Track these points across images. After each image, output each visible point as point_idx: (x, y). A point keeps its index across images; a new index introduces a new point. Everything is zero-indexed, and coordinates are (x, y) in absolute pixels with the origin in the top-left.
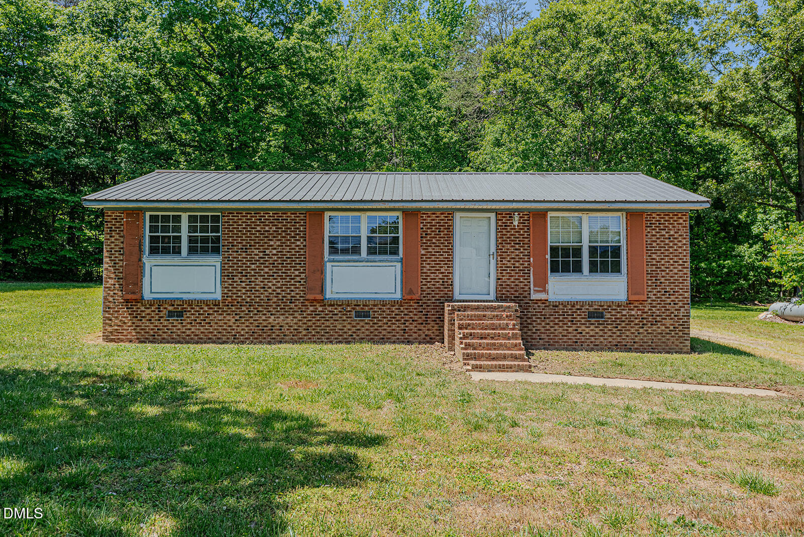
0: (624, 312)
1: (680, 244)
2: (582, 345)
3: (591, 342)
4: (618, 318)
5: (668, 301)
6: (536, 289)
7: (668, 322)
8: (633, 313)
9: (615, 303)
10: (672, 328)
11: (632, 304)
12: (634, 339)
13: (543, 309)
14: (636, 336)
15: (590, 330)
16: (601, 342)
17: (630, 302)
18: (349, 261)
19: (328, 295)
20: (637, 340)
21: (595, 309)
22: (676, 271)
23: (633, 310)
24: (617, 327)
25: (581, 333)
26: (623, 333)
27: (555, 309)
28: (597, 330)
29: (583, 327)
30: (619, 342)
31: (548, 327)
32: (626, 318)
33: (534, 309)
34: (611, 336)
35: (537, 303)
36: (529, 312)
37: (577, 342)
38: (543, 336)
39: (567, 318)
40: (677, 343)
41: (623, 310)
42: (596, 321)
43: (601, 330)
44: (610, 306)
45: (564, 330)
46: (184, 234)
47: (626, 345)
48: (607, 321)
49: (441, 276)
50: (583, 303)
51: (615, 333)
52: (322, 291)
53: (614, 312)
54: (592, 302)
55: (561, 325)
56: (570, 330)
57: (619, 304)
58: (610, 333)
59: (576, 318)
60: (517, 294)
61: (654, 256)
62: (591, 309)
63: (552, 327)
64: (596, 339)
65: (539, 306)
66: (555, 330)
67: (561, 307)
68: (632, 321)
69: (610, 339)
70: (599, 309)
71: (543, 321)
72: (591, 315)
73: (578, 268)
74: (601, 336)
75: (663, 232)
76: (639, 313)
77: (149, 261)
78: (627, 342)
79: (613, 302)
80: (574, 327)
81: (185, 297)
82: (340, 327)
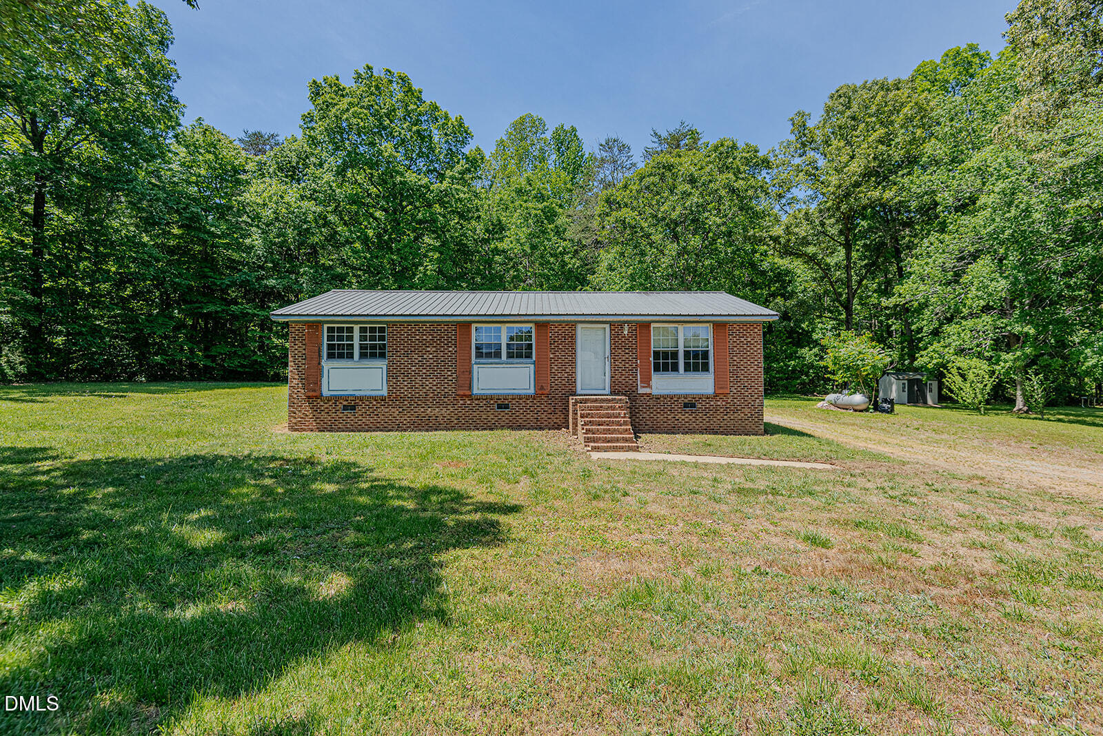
0: (712, 403)
1: (755, 349)
2: (679, 430)
3: (686, 427)
4: (707, 408)
5: (747, 394)
6: (642, 385)
7: (747, 411)
8: (719, 403)
9: (705, 396)
10: (749, 415)
11: (718, 396)
12: (720, 425)
13: (648, 401)
14: (721, 422)
15: (685, 417)
16: (694, 427)
17: (716, 395)
18: (491, 364)
19: (475, 391)
20: (722, 425)
21: (689, 401)
22: (752, 370)
23: (718, 401)
24: (706, 415)
25: (678, 420)
26: (711, 420)
27: (657, 401)
28: (691, 417)
29: (680, 415)
30: (708, 427)
31: (652, 415)
32: (714, 408)
33: (641, 401)
34: (701, 422)
35: (643, 397)
36: (637, 403)
37: (675, 427)
38: (648, 423)
39: (666, 408)
40: (753, 427)
41: (711, 401)
42: (689, 410)
43: (694, 417)
44: (700, 398)
45: (664, 417)
46: (356, 342)
47: (713, 429)
48: (698, 410)
49: (566, 375)
50: (680, 396)
51: (705, 420)
52: (470, 387)
53: (704, 403)
54: (687, 395)
55: (662, 413)
56: (669, 417)
57: (707, 396)
58: (701, 420)
59: (674, 408)
60: (627, 389)
61: (735, 358)
62: (686, 401)
63: (655, 415)
64: (690, 425)
65: (644, 399)
66: (658, 418)
67: (662, 399)
68: (718, 410)
69: (701, 424)
70: (692, 401)
71: (648, 411)
72: (686, 405)
73: (675, 368)
74: (694, 422)
75: (742, 339)
76: (724, 403)
77: (326, 365)
78: (715, 427)
79: (703, 395)
80: (673, 415)
81: (357, 393)
82: (484, 417)
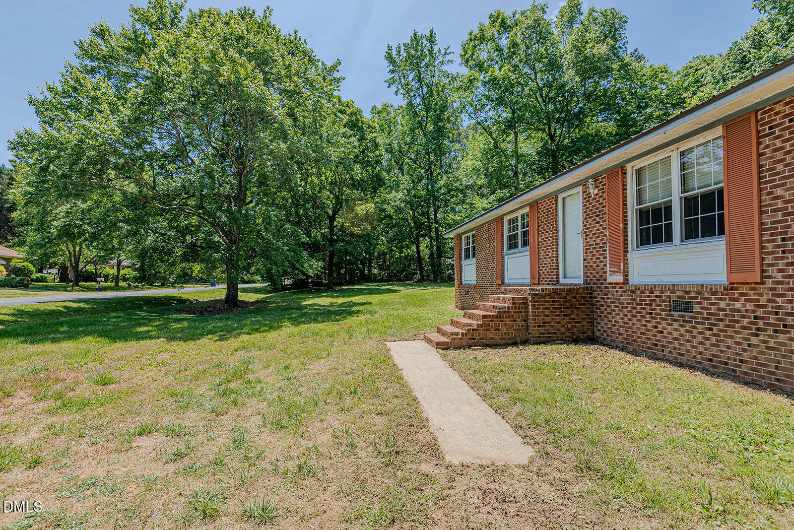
0: (722, 304)
2: (663, 351)
3: (675, 348)
4: (712, 314)
6: (612, 269)
8: (738, 305)
9: (706, 287)
11: (737, 289)
12: (740, 355)
13: (621, 295)
14: (744, 350)
15: (673, 329)
16: (688, 351)
17: (732, 287)
18: (513, 254)
19: (506, 281)
20: (746, 356)
21: (679, 297)
23: (737, 300)
24: (711, 329)
25: (662, 332)
26: (722, 341)
27: (632, 296)
28: (682, 330)
29: (664, 324)
30: (714, 356)
31: (626, 319)
32: (726, 315)
33: (613, 295)
34: (701, 343)
35: (615, 288)
36: (608, 298)
37: (656, 345)
38: (622, 330)
39: (644, 309)
41: (721, 299)
42: (680, 316)
43: (687, 331)
44: (699, 293)
45: (642, 325)
46: (471, 246)
47: (726, 364)
48: (695, 318)
49: (549, 261)
50: (663, 288)
51: (708, 339)
52: (502, 278)
53: (705, 304)
54: (673, 285)
55: (639, 318)
56: (649, 325)
57: (711, 289)
58: (700, 338)
59: (654, 309)
60: (598, 276)
61: (779, 192)
62: (675, 297)
63: (630, 320)
64: (680, 345)
65: (617, 292)
66: (633, 324)
67: (638, 292)
68: (737, 322)
69: (701, 348)
70: (684, 297)
71: (621, 311)
72: (676, 306)
73: (670, 235)
74: (688, 341)
76: (750, 306)
77: (463, 263)
78: (729, 358)
79: (702, 286)
80: (653, 323)
81: (470, 283)
